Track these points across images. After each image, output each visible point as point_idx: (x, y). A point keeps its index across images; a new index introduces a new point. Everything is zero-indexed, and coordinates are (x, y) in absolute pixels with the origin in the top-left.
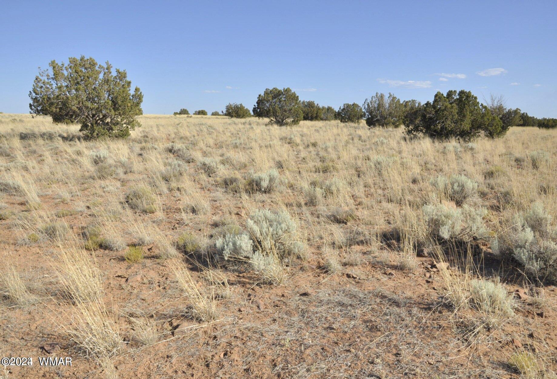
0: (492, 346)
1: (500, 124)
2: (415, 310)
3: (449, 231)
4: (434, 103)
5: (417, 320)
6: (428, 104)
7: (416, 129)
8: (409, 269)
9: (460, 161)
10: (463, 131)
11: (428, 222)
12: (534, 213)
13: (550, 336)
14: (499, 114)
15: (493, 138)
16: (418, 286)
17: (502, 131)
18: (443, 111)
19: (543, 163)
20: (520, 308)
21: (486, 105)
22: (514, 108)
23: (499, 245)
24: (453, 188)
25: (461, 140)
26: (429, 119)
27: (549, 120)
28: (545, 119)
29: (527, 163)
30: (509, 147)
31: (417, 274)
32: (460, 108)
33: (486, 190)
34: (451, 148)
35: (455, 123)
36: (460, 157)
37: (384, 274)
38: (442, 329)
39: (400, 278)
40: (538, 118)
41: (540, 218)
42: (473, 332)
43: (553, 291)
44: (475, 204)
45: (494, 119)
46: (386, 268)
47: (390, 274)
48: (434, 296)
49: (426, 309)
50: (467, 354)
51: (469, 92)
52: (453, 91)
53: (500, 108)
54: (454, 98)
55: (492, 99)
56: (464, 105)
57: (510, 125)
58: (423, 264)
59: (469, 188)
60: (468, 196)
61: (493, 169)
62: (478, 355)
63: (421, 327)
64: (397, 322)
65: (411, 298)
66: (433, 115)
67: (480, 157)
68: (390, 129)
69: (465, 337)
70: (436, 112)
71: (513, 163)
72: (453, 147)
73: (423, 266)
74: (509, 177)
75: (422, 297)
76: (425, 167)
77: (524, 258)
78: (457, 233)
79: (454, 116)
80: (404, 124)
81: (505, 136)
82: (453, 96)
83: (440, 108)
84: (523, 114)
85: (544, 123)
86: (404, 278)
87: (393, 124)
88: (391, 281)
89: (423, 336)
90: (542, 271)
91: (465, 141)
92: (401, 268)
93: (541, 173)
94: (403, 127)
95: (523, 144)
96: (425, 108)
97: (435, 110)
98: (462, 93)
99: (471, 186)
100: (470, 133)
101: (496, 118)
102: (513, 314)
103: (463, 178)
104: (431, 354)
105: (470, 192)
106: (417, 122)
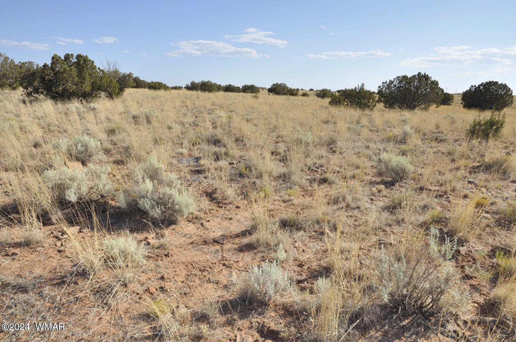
0: (131, 301)
1: (117, 86)
2: (47, 290)
3: (75, 194)
4: (51, 65)
5: (50, 300)
6: (45, 66)
7: (36, 91)
8: (36, 243)
9: (83, 121)
10: (85, 93)
11: (51, 188)
12: (150, 164)
13: (176, 273)
14: (116, 78)
15: (112, 98)
16: (49, 259)
17: (120, 92)
18: (63, 73)
19: (155, 119)
20: (150, 254)
21: (103, 69)
22: (127, 73)
23: (125, 198)
24: (76, 148)
25: (84, 101)
26: (49, 81)
27: (156, 83)
28: (153, 82)
29: (143, 120)
30: (126, 106)
31: (46, 245)
32: (79, 71)
33: (110, 146)
34: (74, 109)
35: (76, 85)
36: (83, 118)
37: (5, 256)
38: (80, 301)
39: (27, 255)
40: (148, 82)
41: (156, 169)
42: (112, 294)
43: (174, 229)
44: (101, 161)
45: (111, 81)
46: (7, 249)
47: (13, 254)
48: (68, 265)
49: (59, 284)
50: (109, 318)
51: (86, 56)
52: (70, 54)
53: (116, 72)
54: (72, 61)
55: (108, 64)
56: (83, 68)
57: (126, 87)
58: (52, 233)
59: (92, 147)
60: (93, 155)
61: (114, 126)
62: (119, 315)
63: (55, 307)
64: (26, 312)
65: (41, 276)
66: (52, 77)
67: (102, 116)
68: (7, 91)
69: (105, 301)
70: (55, 74)
71: (132, 120)
72: (76, 108)
73: (52, 236)
74: (128, 132)
75: (54, 271)
76: (48, 129)
77: (147, 207)
78: (84, 194)
79: (74, 79)
80: (22, 86)
81: (123, 96)
82: (71, 59)
83: (59, 71)
84: (136, 78)
85: (152, 86)
86: (32, 254)
87: (10, 85)
88: (16, 262)
89: (59, 316)
90: (164, 214)
91: (87, 101)
92: (27, 244)
93: (154, 127)
94: (21, 89)
95: (138, 103)
96: (43, 70)
97: (53, 73)
98: (79, 56)
99: (94, 145)
100: (92, 94)
101: (113, 80)
102: (145, 262)
103: (86, 138)
104: (70, 335)
105: (94, 151)
106: (36, 83)
